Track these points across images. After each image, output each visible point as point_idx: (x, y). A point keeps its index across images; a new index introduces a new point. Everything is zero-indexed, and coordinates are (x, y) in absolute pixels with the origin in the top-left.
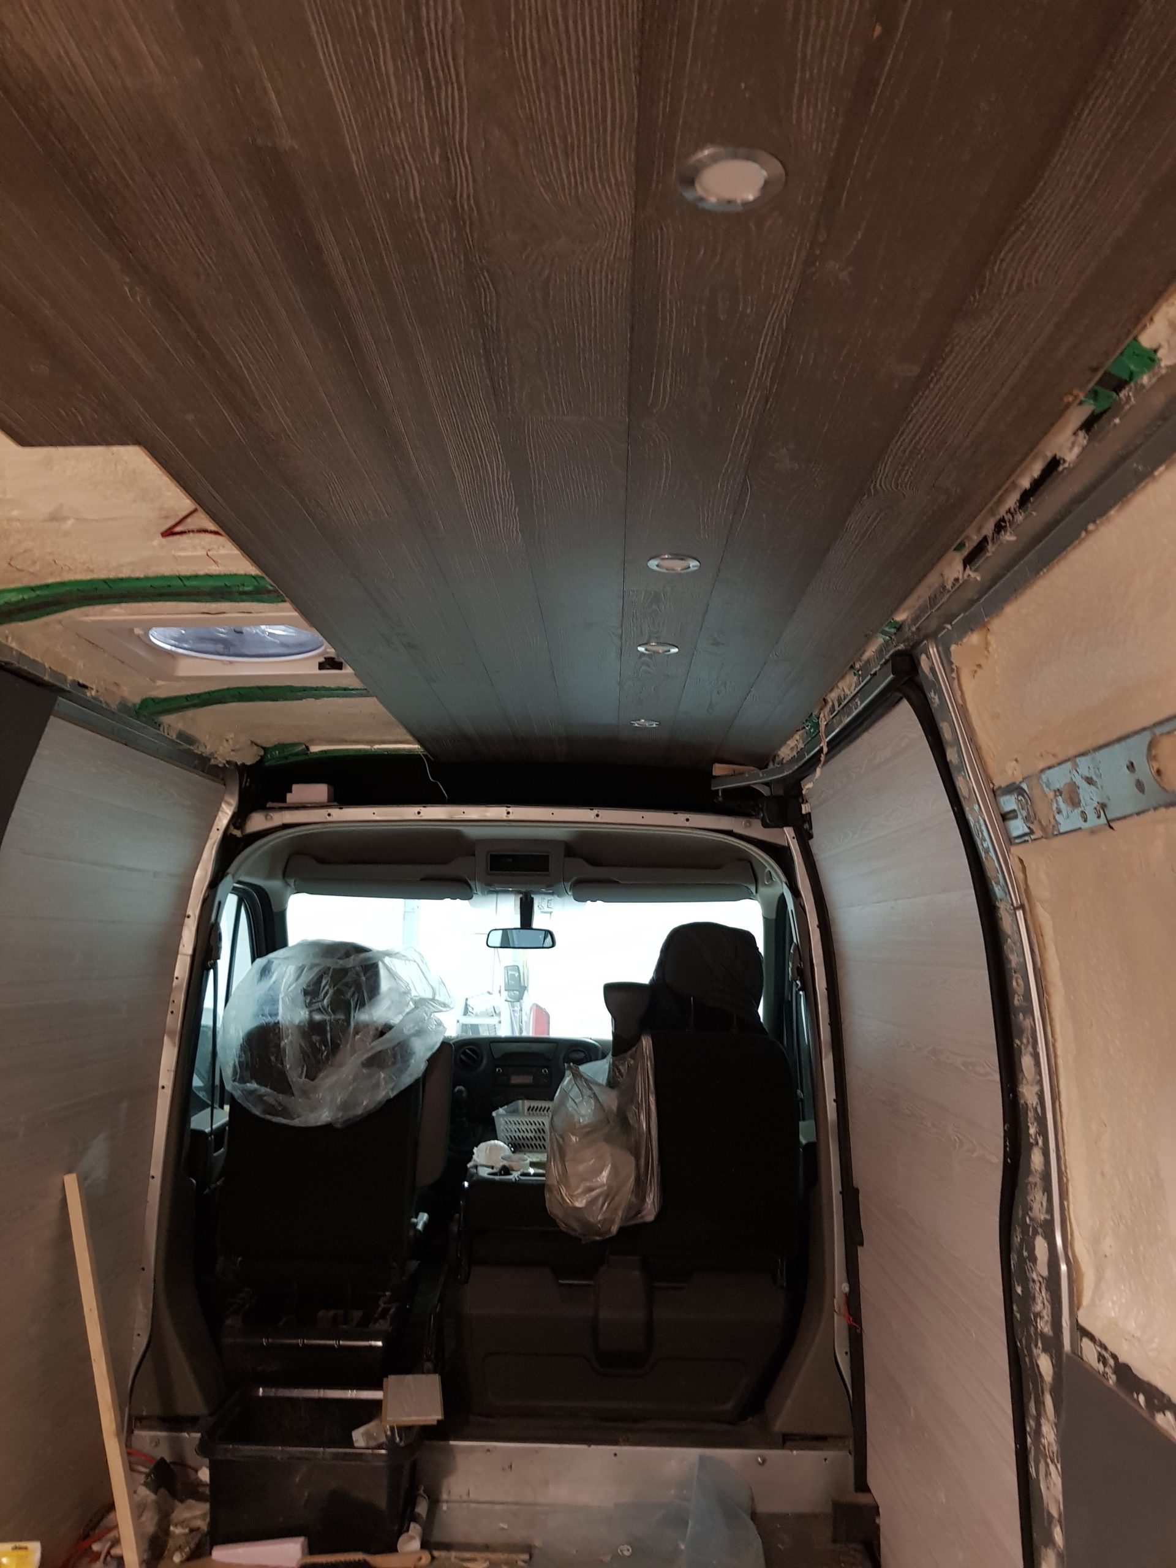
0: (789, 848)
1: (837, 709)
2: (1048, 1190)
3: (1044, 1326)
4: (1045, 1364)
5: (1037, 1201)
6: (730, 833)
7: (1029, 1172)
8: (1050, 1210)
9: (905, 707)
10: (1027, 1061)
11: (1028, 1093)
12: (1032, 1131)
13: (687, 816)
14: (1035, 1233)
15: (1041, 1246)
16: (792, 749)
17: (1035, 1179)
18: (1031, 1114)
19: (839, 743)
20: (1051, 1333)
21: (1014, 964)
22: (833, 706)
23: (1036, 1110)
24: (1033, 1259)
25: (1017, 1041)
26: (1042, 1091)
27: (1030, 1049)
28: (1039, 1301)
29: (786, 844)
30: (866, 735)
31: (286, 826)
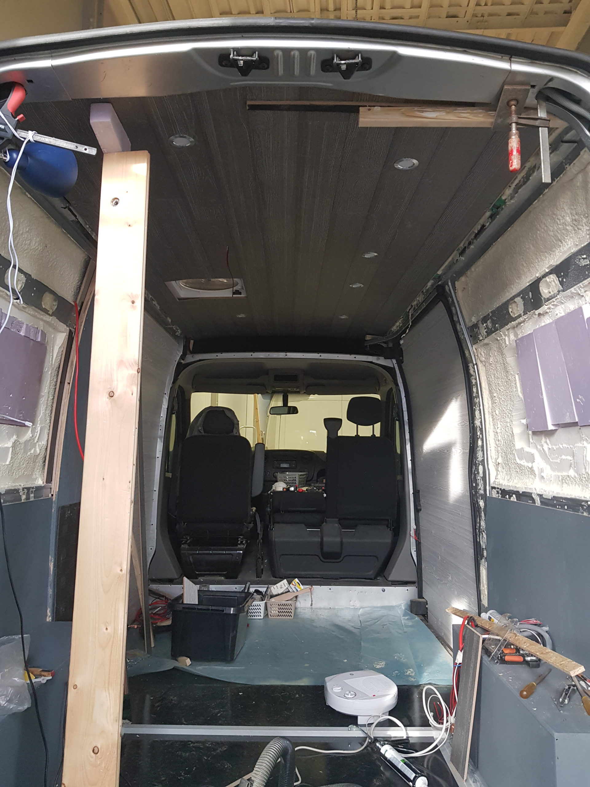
0: (394, 368)
1: (416, 308)
2: (483, 451)
3: (482, 492)
4: (482, 503)
5: (480, 455)
6: (371, 362)
7: (477, 447)
8: (483, 457)
9: (441, 304)
10: (477, 413)
11: (477, 423)
12: (478, 434)
13: (355, 356)
14: (479, 464)
15: (481, 468)
16: (397, 326)
17: (479, 448)
18: (478, 429)
19: (415, 323)
20: (483, 493)
21: (474, 383)
22: (415, 307)
23: (479, 427)
24: (478, 473)
25: (474, 407)
26: (481, 420)
27: (478, 408)
28: (480, 485)
29: (393, 366)
30: (426, 317)
31: (200, 360)
